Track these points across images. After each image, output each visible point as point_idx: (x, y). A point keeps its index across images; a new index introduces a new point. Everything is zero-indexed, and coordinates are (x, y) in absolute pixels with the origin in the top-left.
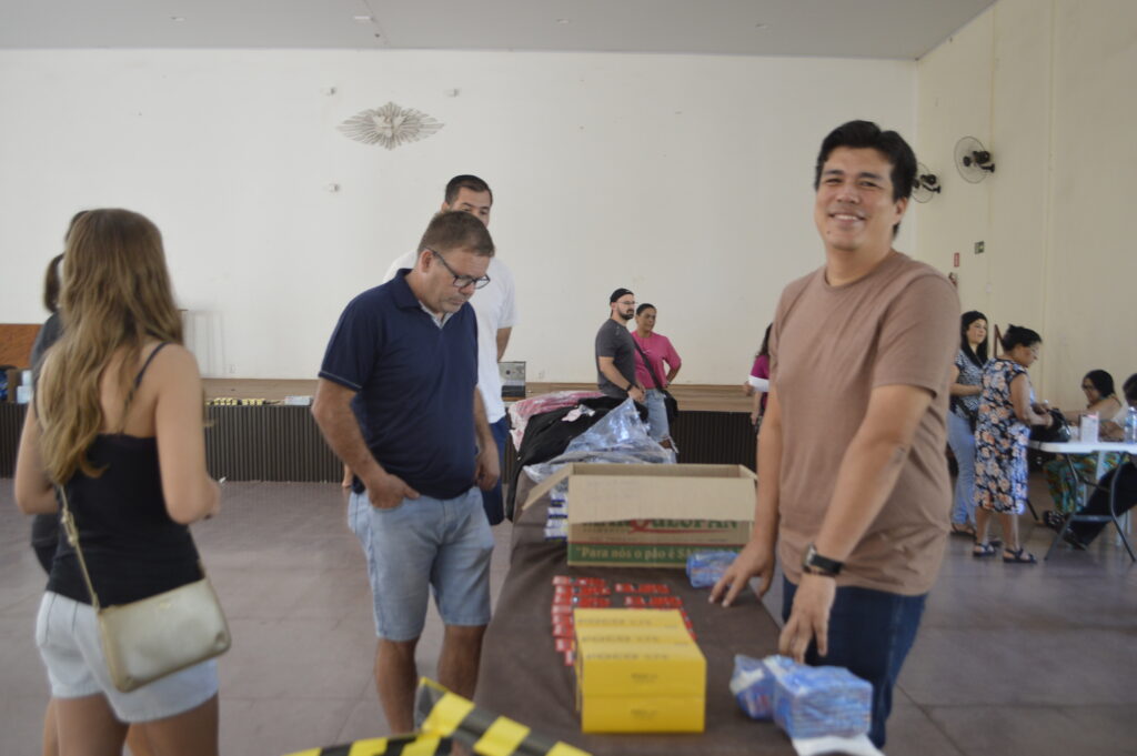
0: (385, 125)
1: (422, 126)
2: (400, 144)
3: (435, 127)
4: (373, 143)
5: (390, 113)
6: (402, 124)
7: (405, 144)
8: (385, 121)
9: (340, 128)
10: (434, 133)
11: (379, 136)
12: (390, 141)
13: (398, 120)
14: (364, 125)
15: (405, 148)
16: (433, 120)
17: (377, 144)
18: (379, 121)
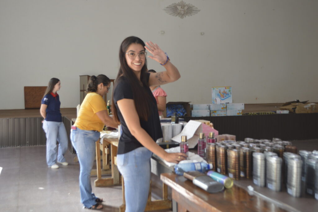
0: (181, 9)
1: (193, 10)
2: (185, 17)
3: (197, 11)
4: (176, 16)
5: (183, 5)
6: (187, 9)
7: (187, 16)
8: (182, 8)
9: (164, 9)
10: (197, 13)
11: (179, 13)
12: (182, 15)
13: (186, 8)
14: (174, 9)
15: (187, 18)
16: (197, 8)
17: (178, 16)
18: (179, 8)
